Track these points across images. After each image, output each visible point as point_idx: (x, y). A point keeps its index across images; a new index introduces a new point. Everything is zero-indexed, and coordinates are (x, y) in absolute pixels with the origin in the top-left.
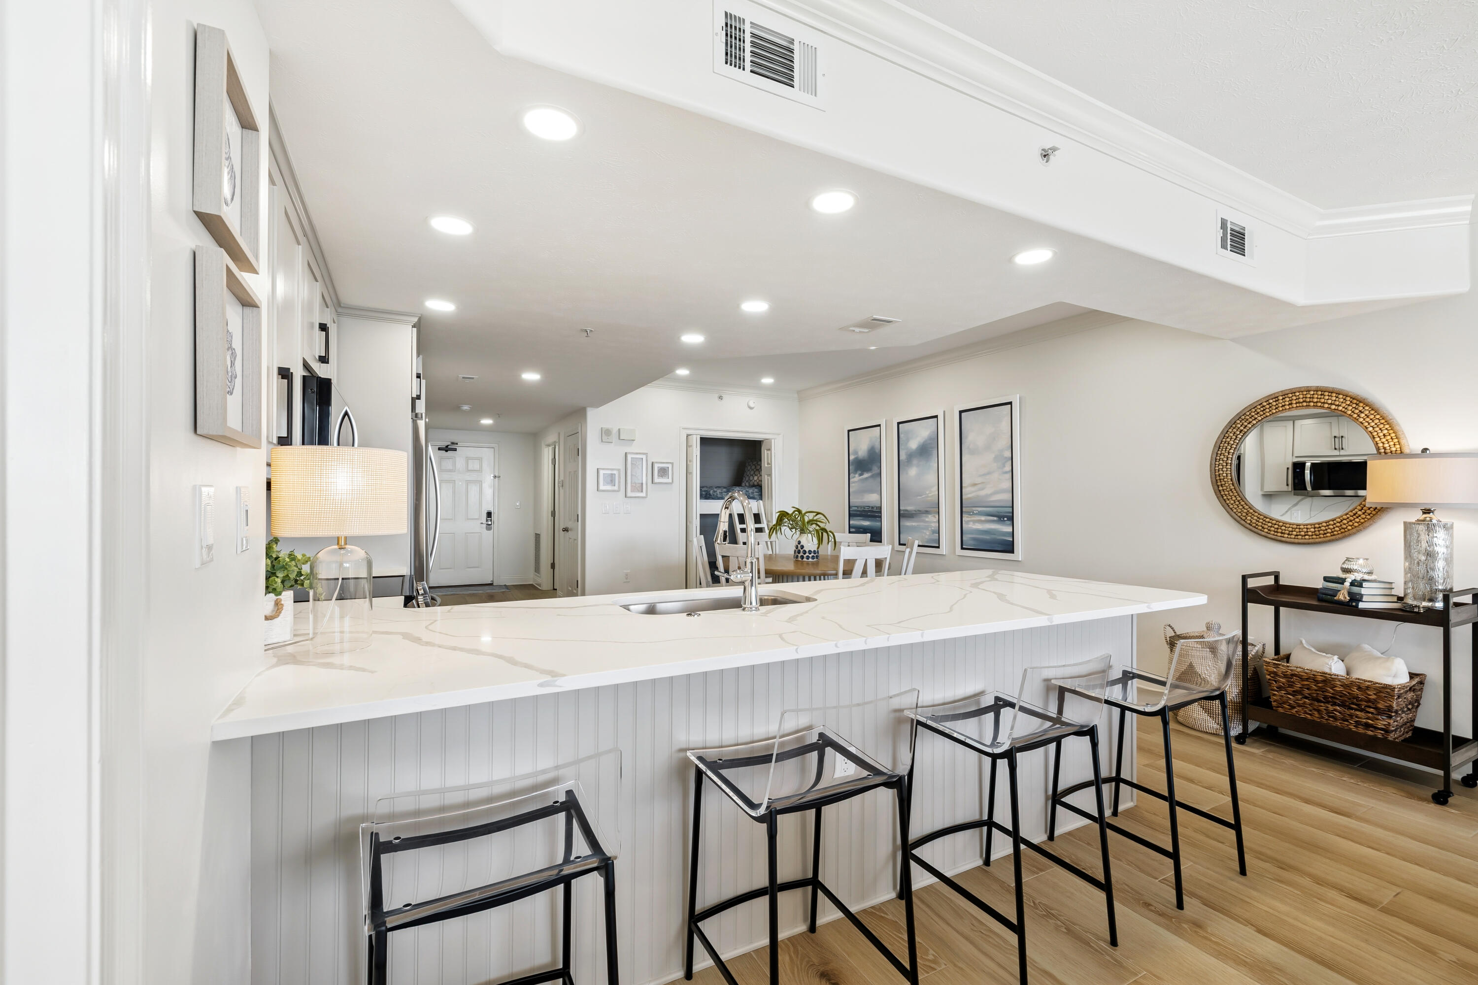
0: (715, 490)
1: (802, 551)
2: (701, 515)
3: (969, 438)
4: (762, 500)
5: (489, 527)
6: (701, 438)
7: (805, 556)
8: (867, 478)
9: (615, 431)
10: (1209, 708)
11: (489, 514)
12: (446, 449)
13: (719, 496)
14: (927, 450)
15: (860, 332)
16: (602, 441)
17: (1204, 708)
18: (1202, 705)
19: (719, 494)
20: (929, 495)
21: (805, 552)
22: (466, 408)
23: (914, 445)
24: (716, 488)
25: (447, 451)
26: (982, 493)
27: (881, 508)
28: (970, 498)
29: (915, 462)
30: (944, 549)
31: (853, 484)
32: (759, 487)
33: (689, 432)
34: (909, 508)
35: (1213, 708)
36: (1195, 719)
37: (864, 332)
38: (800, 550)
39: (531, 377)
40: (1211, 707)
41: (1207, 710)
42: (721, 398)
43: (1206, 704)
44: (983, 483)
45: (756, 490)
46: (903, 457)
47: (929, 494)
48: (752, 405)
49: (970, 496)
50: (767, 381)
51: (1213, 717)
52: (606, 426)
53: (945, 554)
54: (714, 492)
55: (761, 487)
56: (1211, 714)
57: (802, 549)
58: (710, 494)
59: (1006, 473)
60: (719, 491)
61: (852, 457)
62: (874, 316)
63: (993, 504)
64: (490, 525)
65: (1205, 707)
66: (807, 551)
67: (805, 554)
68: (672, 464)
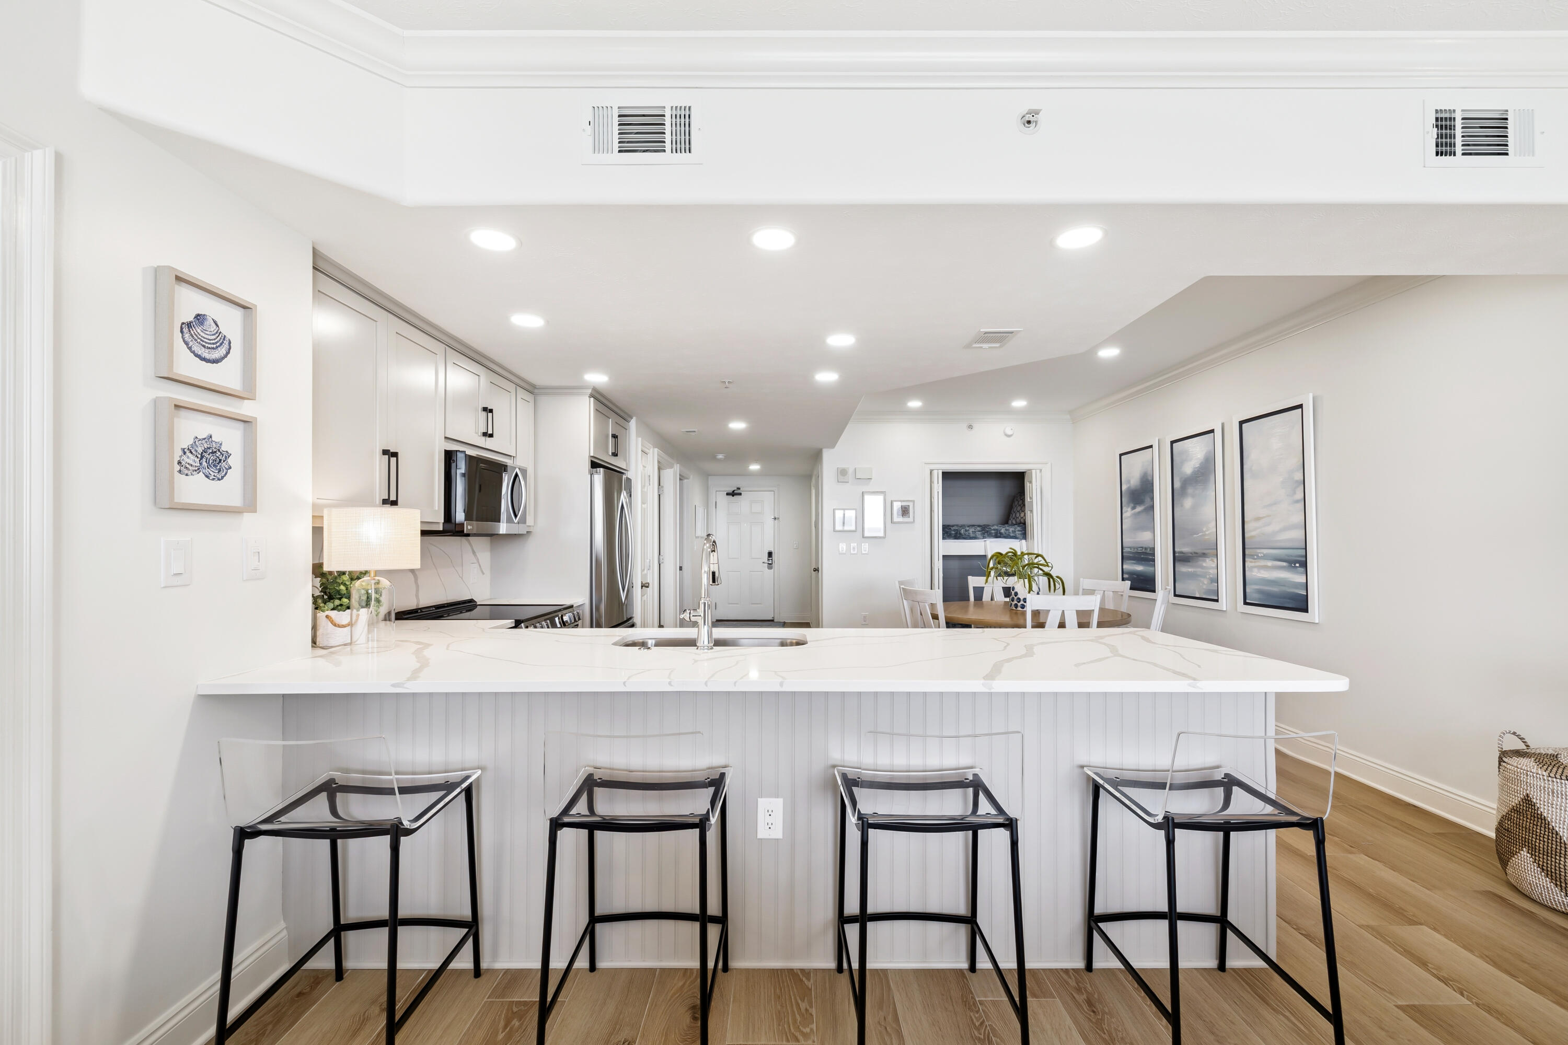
0: (967, 528)
1: (1016, 598)
2: (944, 556)
3: (1252, 456)
4: (1026, 539)
5: (770, 566)
6: (943, 473)
7: (1019, 604)
8: (1139, 512)
9: (851, 471)
10: (1553, 870)
11: (770, 554)
12: (733, 494)
13: (972, 535)
14: (1204, 473)
15: (989, 347)
16: (838, 482)
17: (1543, 869)
18: (1541, 863)
19: (971, 533)
20: (1207, 533)
21: (1019, 600)
22: (720, 456)
23: (1188, 468)
24: (968, 526)
25: (733, 496)
26: (1269, 529)
27: (1154, 548)
28: (1253, 537)
29: (1190, 490)
30: (1223, 604)
31: (1126, 520)
32: (1023, 525)
33: (932, 467)
34: (1186, 549)
35: (1560, 871)
36: (1530, 884)
37: (996, 347)
38: (1013, 598)
39: (737, 425)
40: (1556, 870)
41: (1549, 873)
42: (970, 427)
43: (1547, 864)
44: (1268, 516)
45: (1019, 528)
46: (1177, 485)
47: (1206, 531)
48: (1009, 432)
49: (1253, 534)
50: (1019, 403)
51: (1561, 886)
52: (843, 466)
53: (1225, 609)
54: (966, 531)
55: (1025, 524)
56: (1556, 881)
57: (1016, 596)
58: (960, 534)
59: (1297, 501)
60: (971, 530)
61: (1124, 488)
62: (981, 330)
63: (1279, 545)
64: (770, 564)
65: (1545, 868)
66: (1022, 599)
67: (1019, 602)
68: (913, 501)
